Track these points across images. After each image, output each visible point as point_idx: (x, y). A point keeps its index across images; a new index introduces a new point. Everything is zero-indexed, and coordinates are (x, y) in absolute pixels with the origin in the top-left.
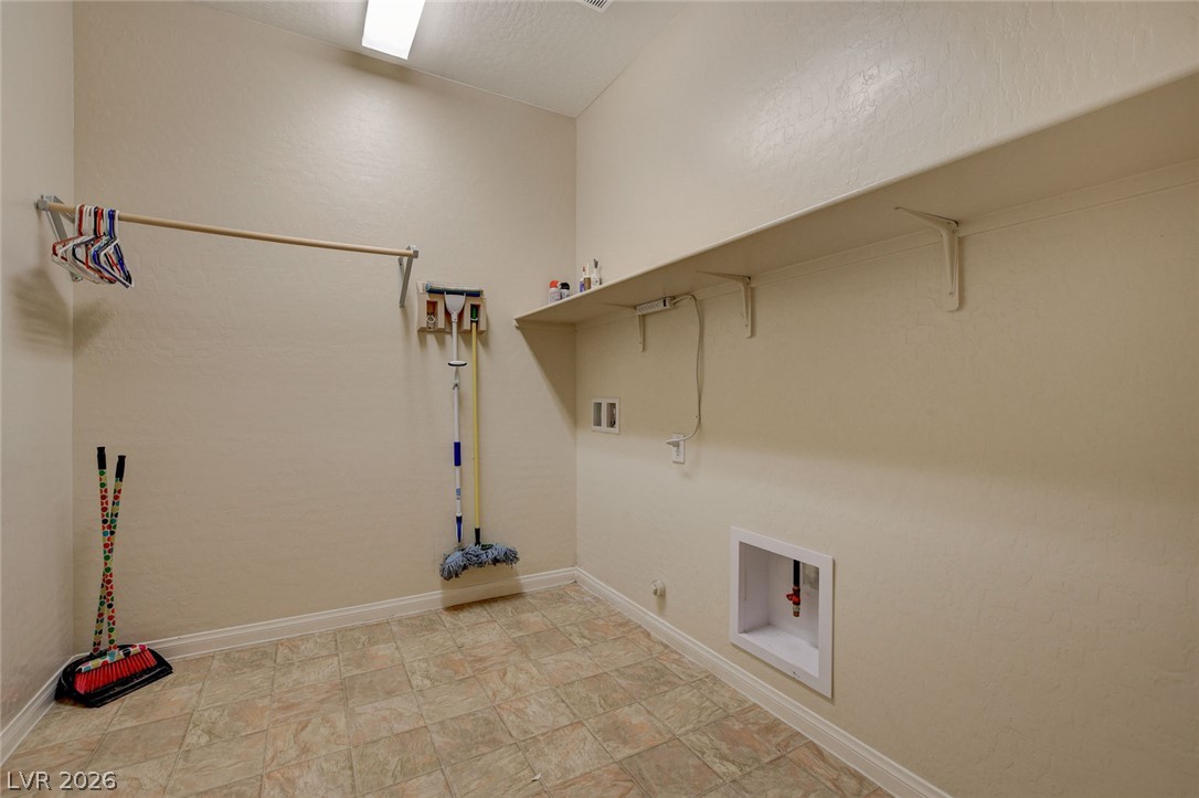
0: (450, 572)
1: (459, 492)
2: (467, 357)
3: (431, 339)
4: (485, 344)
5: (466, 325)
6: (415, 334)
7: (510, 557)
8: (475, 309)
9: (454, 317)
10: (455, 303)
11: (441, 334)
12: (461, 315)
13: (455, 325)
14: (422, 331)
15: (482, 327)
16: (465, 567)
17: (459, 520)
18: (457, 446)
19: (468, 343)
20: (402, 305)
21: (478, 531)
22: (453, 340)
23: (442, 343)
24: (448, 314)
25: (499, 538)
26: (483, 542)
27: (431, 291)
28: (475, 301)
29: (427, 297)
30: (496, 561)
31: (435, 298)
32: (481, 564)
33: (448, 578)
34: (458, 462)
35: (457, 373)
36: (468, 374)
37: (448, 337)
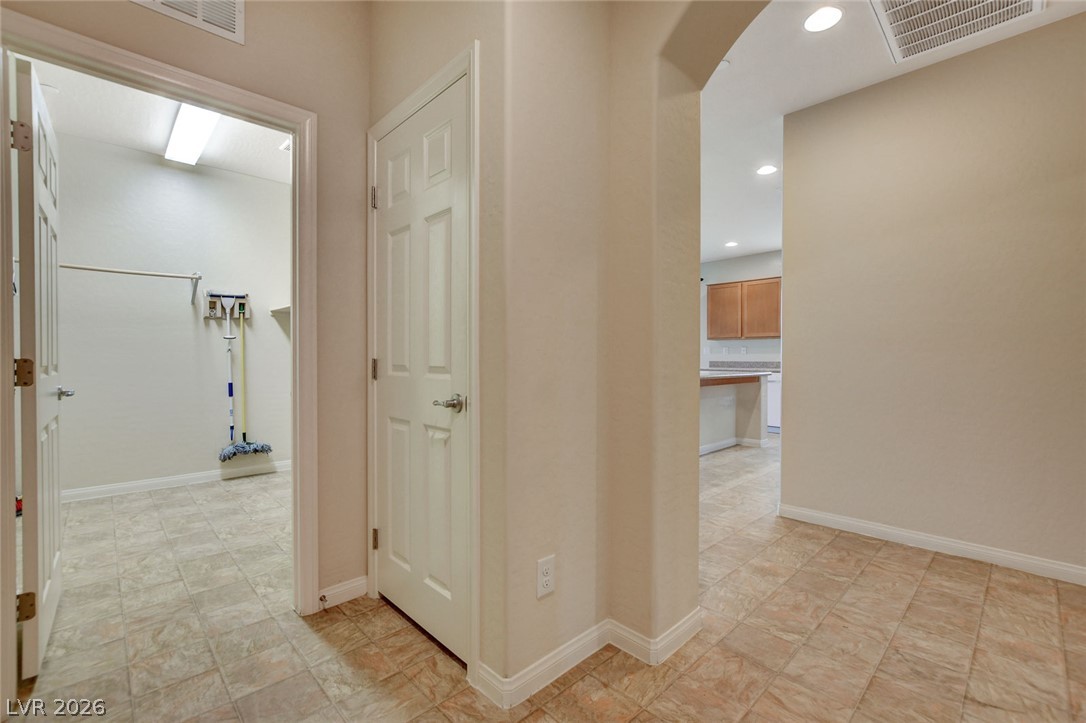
0: (224, 456)
1: (232, 412)
2: (237, 333)
3: (213, 323)
4: (250, 325)
5: (236, 315)
6: (202, 319)
7: (264, 450)
8: (242, 306)
9: (228, 311)
10: (228, 303)
11: (219, 320)
12: (232, 309)
13: (228, 315)
14: (206, 318)
15: (247, 316)
16: (235, 454)
17: (232, 428)
18: (231, 385)
19: (238, 325)
20: (193, 303)
21: (244, 435)
22: (227, 323)
23: (220, 325)
24: (223, 308)
25: (257, 439)
26: (248, 441)
27: (212, 296)
28: (242, 301)
29: (209, 299)
30: (256, 451)
31: (214, 299)
32: (246, 453)
33: (224, 460)
34: (231, 394)
35: (230, 343)
36: (238, 342)
37: (224, 321)
